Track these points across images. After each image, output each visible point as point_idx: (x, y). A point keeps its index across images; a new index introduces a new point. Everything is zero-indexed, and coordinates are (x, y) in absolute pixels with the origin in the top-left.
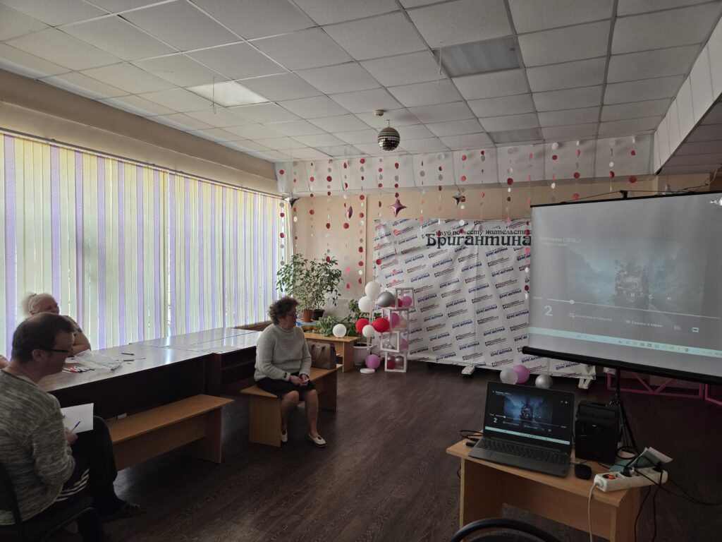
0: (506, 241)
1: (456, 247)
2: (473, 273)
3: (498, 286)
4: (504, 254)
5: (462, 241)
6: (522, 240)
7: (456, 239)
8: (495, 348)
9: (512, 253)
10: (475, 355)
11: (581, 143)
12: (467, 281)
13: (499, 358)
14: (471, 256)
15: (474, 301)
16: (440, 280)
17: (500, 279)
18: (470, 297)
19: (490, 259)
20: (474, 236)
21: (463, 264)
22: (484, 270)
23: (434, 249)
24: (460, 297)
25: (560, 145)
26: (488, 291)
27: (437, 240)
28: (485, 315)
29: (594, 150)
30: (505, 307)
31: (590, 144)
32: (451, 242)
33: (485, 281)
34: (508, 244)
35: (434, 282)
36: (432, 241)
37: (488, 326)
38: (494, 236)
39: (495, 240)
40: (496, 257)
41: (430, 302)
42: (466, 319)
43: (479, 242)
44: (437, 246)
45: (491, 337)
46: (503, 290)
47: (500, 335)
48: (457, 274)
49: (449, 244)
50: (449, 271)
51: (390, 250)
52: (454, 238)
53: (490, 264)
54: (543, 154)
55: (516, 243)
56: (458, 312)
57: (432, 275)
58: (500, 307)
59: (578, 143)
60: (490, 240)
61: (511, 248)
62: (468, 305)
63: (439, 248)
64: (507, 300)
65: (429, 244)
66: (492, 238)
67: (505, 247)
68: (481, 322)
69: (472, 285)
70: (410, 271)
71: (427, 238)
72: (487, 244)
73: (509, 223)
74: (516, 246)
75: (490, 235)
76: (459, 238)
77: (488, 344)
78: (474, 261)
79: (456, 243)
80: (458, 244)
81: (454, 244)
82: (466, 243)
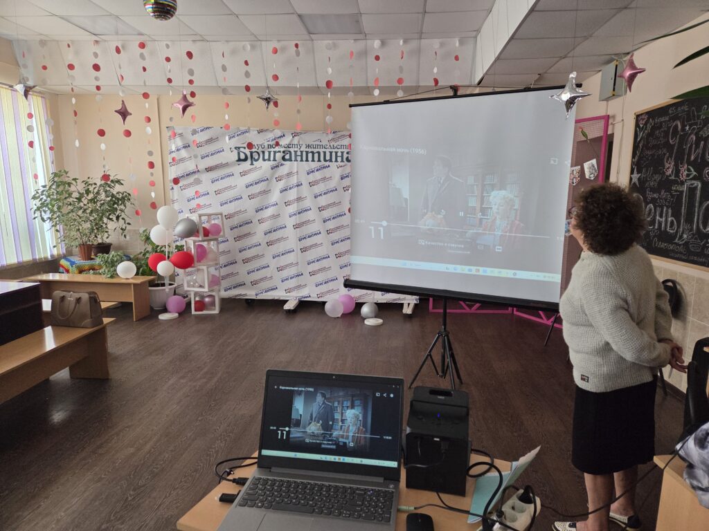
0: (328, 158)
1: (272, 163)
2: (292, 195)
3: (321, 209)
4: (326, 172)
5: (279, 156)
6: (345, 156)
7: (272, 154)
8: (320, 277)
9: (335, 170)
10: (299, 287)
11: (405, 42)
12: (287, 204)
13: (324, 288)
14: (289, 174)
15: (296, 227)
16: (255, 203)
17: (323, 201)
18: (290, 222)
19: (312, 178)
20: (292, 150)
21: (281, 185)
22: (305, 191)
23: (246, 165)
24: (279, 223)
25: (383, 43)
26: (310, 215)
27: (249, 154)
28: (308, 242)
29: (418, 51)
30: (329, 232)
31: (414, 44)
32: (266, 157)
33: (307, 203)
34: (331, 160)
35: (249, 205)
36: (242, 156)
37: (312, 255)
38: (315, 150)
39: (316, 155)
40: (318, 175)
41: (245, 229)
42: (288, 248)
43: (299, 158)
44: (249, 161)
45: (316, 266)
46: (326, 214)
47: (325, 263)
48: (275, 196)
49: (264, 160)
50: (265, 192)
51: (190, 166)
52: (270, 152)
53: (311, 184)
54: (364, 53)
55: (339, 159)
56: (279, 240)
57: (245, 197)
58: (324, 233)
59: (401, 42)
60: (310, 155)
61: (333, 165)
62: (290, 233)
63: (252, 164)
64: (331, 225)
65: (239, 160)
66: (313, 153)
67: (327, 164)
68: (303, 250)
69: (292, 209)
70: (217, 192)
71: (236, 152)
72: (307, 160)
73: (331, 136)
74: (340, 163)
75: (310, 150)
76: (275, 152)
77: (312, 274)
78: (294, 180)
79: (272, 158)
80: (275, 160)
81: (269, 160)
82: (284, 158)
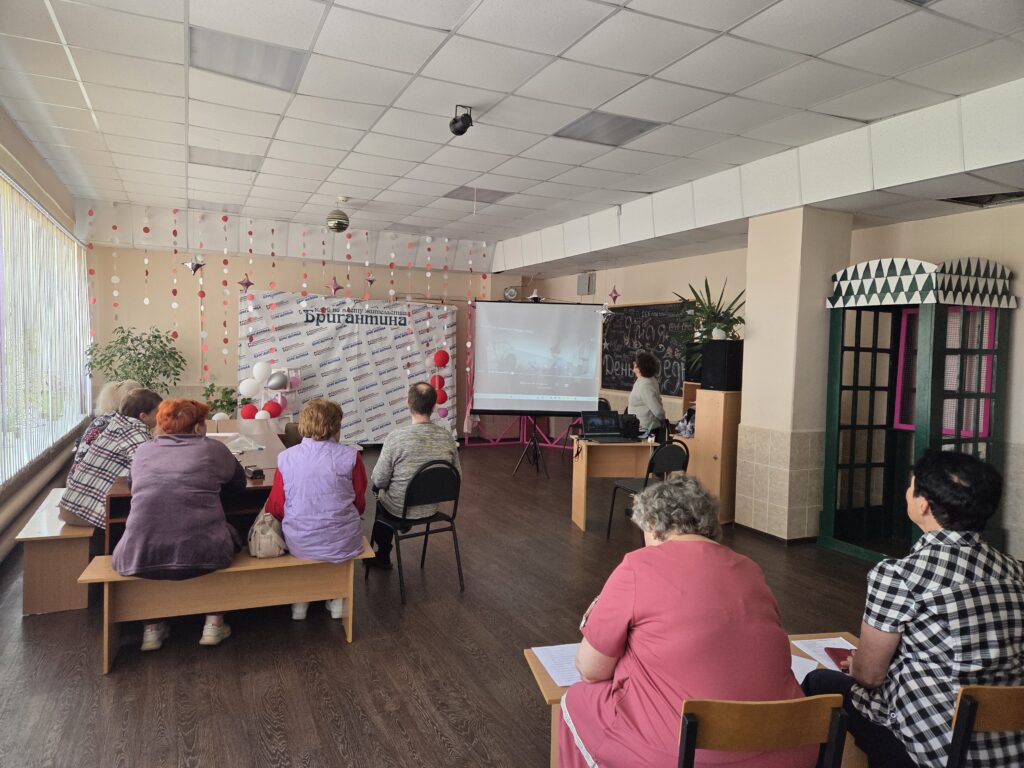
0: (384, 321)
1: (336, 324)
2: (354, 351)
4: (382, 333)
5: (343, 319)
6: (398, 320)
7: (336, 317)
8: (376, 423)
9: (389, 332)
10: (358, 432)
11: (449, 240)
12: (349, 359)
13: (379, 432)
14: (351, 334)
15: (355, 379)
16: (320, 359)
17: (379, 357)
18: (351, 375)
19: (370, 337)
20: (354, 314)
21: (344, 343)
22: (364, 348)
23: (313, 325)
24: (341, 375)
25: (433, 239)
26: (368, 369)
27: (316, 316)
28: (365, 393)
29: (457, 247)
30: (384, 383)
31: (454, 242)
32: (331, 319)
33: (365, 359)
34: (386, 323)
35: (313, 361)
36: (310, 318)
37: (369, 403)
38: (373, 315)
39: (374, 319)
40: (375, 336)
41: (309, 382)
42: (349, 398)
43: (360, 321)
44: (315, 322)
45: (373, 413)
46: (382, 368)
47: (380, 410)
48: (338, 353)
49: (329, 321)
50: (329, 349)
51: (261, 325)
52: (334, 315)
53: (370, 343)
54: (418, 244)
55: (393, 323)
56: (339, 391)
57: (311, 353)
58: (380, 384)
59: (446, 240)
60: (369, 319)
61: (388, 327)
62: (350, 384)
63: (318, 325)
64: (385, 377)
65: (307, 321)
66: (372, 317)
67: (384, 326)
68: (362, 399)
69: (354, 363)
70: (285, 349)
71: (304, 314)
72: (367, 323)
73: (387, 304)
74: (393, 326)
75: (369, 314)
76: (339, 316)
77: (368, 420)
78: (355, 339)
79: (337, 320)
80: (339, 322)
81: (334, 321)
82: (347, 321)
